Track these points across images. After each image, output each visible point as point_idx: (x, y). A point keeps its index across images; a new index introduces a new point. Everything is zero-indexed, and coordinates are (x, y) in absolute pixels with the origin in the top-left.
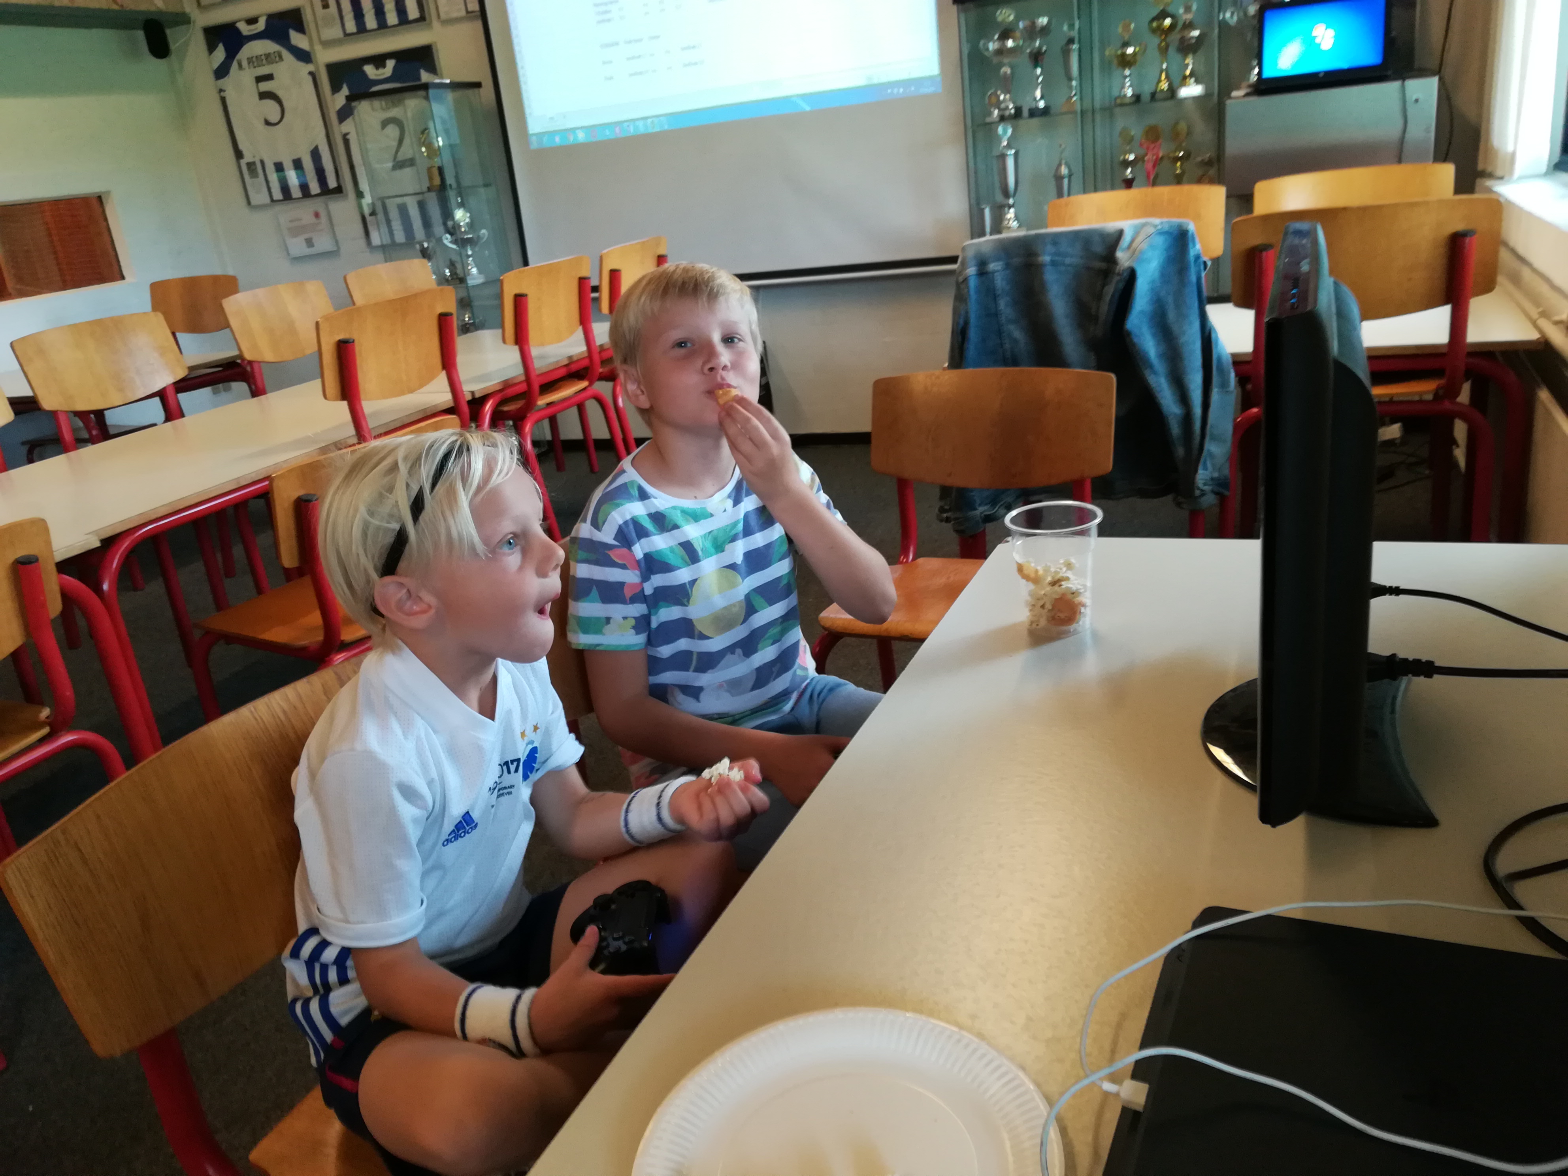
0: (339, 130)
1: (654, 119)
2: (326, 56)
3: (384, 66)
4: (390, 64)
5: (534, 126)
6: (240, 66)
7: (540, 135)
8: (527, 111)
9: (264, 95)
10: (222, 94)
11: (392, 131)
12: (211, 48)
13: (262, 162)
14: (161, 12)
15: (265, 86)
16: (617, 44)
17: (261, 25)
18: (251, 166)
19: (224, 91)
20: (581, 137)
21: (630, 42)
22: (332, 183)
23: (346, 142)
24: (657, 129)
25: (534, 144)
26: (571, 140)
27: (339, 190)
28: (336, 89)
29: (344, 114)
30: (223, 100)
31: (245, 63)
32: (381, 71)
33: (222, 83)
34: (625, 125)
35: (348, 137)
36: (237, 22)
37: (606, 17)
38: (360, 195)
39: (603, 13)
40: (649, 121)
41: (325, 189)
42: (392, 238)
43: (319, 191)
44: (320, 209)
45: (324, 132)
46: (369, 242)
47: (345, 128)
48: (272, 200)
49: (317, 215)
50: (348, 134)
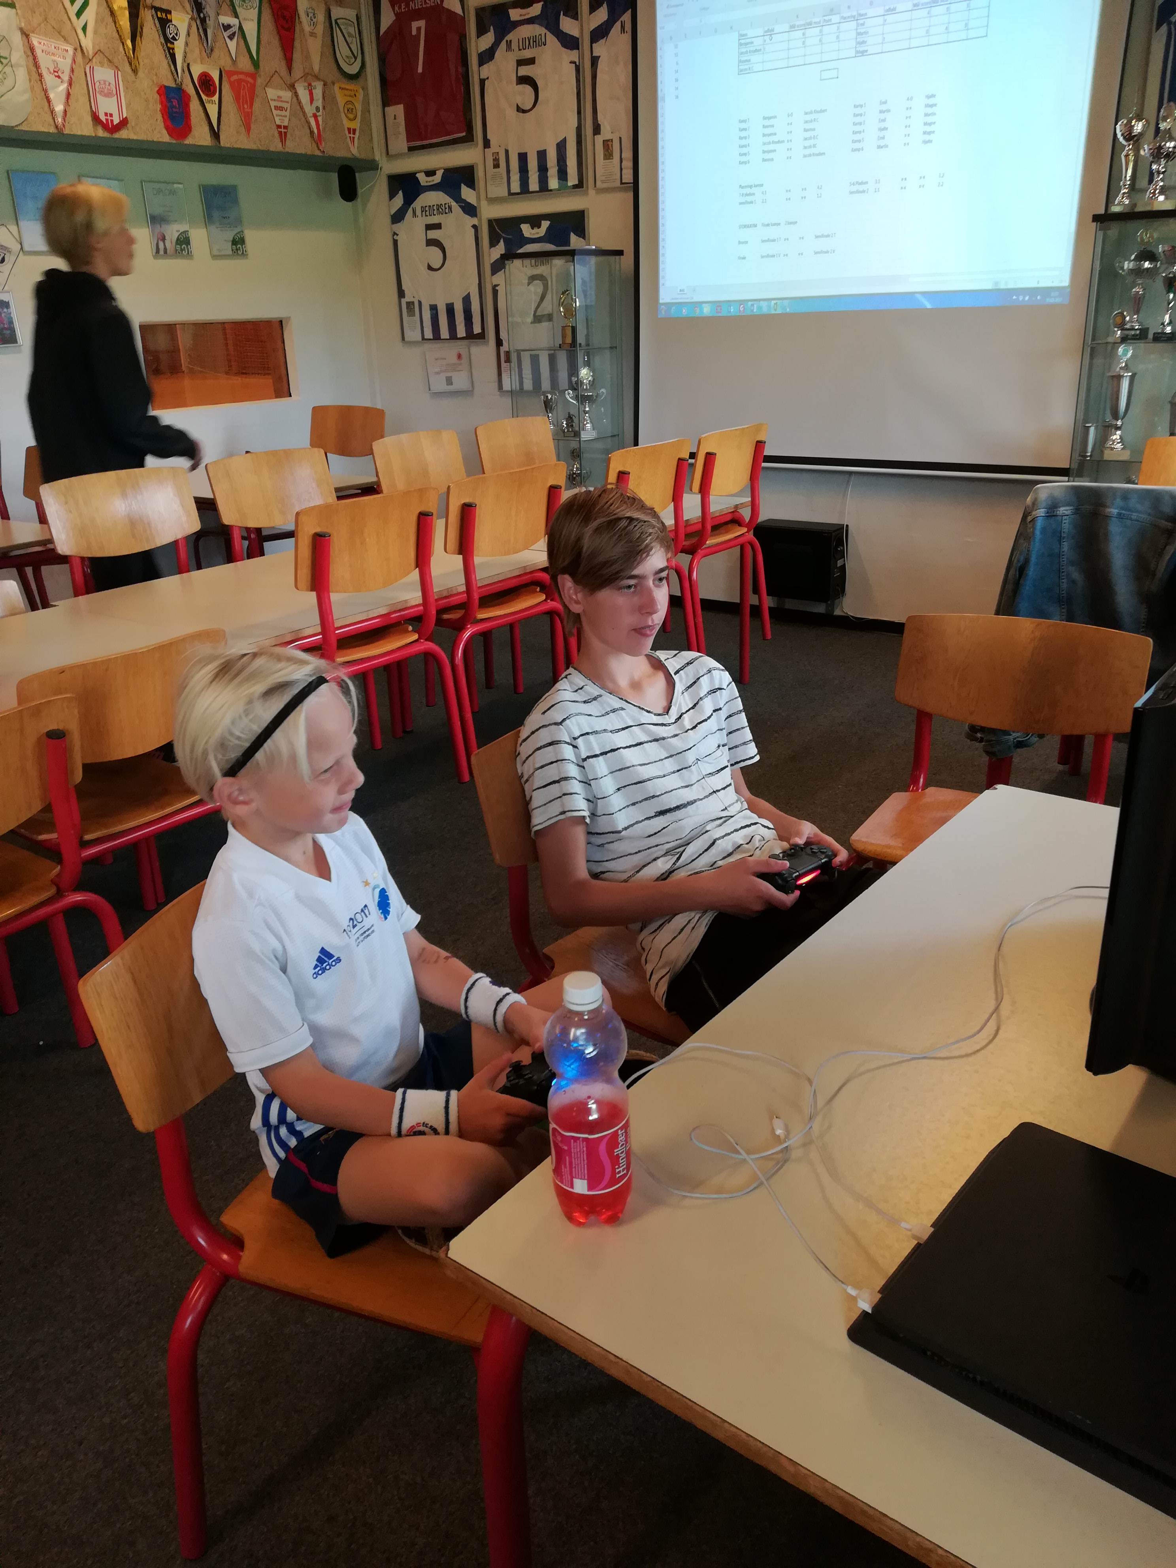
0: (491, 280)
1: (779, 302)
2: (489, 212)
3: (539, 227)
4: (545, 224)
5: (665, 296)
6: (414, 213)
7: (669, 305)
8: (661, 281)
9: (431, 242)
10: (395, 237)
11: (537, 288)
12: (392, 195)
13: (420, 303)
14: (355, 159)
15: (433, 234)
16: (755, 226)
17: (437, 178)
18: (410, 304)
19: (397, 235)
20: (707, 311)
21: (768, 225)
22: (477, 329)
23: (495, 293)
24: (779, 311)
25: (662, 314)
26: (698, 313)
27: (482, 336)
28: (493, 243)
29: (498, 266)
30: (395, 243)
31: (418, 212)
32: (536, 230)
33: (397, 227)
34: (750, 303)
35: (497, 288)
36: (416, 173)
37: (749, 199)
38: (499, 343)
39: (747, 195)
40: (773, 302)
41: (470, 334)
42: (521, 385)
43: (464, 335)
44: (462, 352)
45: (477, 281)
46: (501, 387)
47: (495, 279)
48: (423, 338)
49: (460, 356)
50: (498, 285)
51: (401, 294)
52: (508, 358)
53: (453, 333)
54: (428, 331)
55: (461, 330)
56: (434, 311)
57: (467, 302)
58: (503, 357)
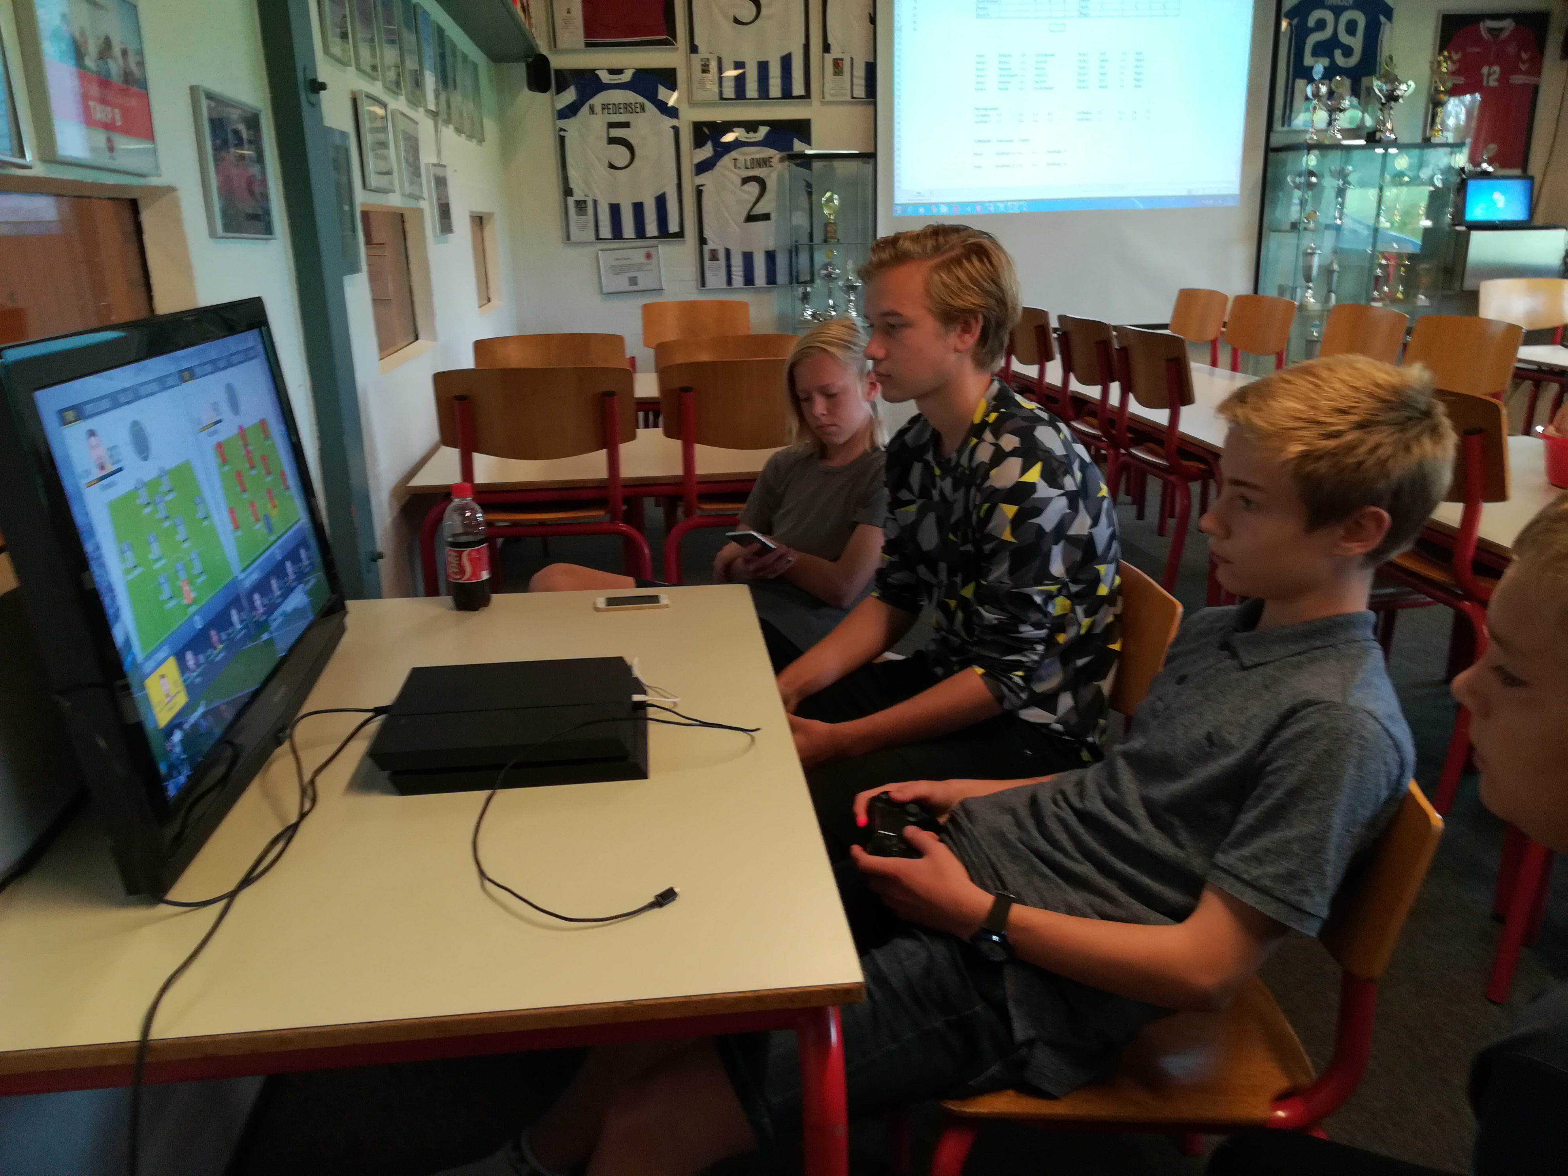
0: (693, 181)
1: (1015, 203)
2: (689, 116)
3: (755, 131)
4: (763, 131)
5: (900, 198)
6: (592, 110)
7: (905, 206)
8: (897, 184)
9: (612, 141)
10: (562, 133)
12: (560, 89)
13: (595, 202)
15: (616, 133)
16: (989, 141)
17: (627, 77)
18: (581, 205)
19: (565, 131)
20: (945, 210)
21: (1001, 141)
22: (673, 227)
23: (699, 193)
24: (1017, 211)
25: (898, 212)
26: (935, 211)
27: (680, 235)
28: (698, 145)
29: (703, 167)
30: (562, 139)
31: (598, 109)
32: (752, 134)
33: (561, 123)
34: (988, 204)
35: (701, 188)
36: (595, 70)
37: (984, 119)
38: (703, 241)
39: (983, 116)
40: (1009, 204)
41: (664, 232)
42: (729, 282)
43: (656, 234)
44: (652, 251)
45: (675, 181)
46: (703, 284)
47: (700, 180)
48: (598, 238)
49: (648, 256)
50: (702, 185)
51: (567, 191)
52: (714, 256)
53: (640, 233)
54: (606, 231)
55: (652, 229)
56: (615, 210)
57: (661, 202)
58: (707, 256)
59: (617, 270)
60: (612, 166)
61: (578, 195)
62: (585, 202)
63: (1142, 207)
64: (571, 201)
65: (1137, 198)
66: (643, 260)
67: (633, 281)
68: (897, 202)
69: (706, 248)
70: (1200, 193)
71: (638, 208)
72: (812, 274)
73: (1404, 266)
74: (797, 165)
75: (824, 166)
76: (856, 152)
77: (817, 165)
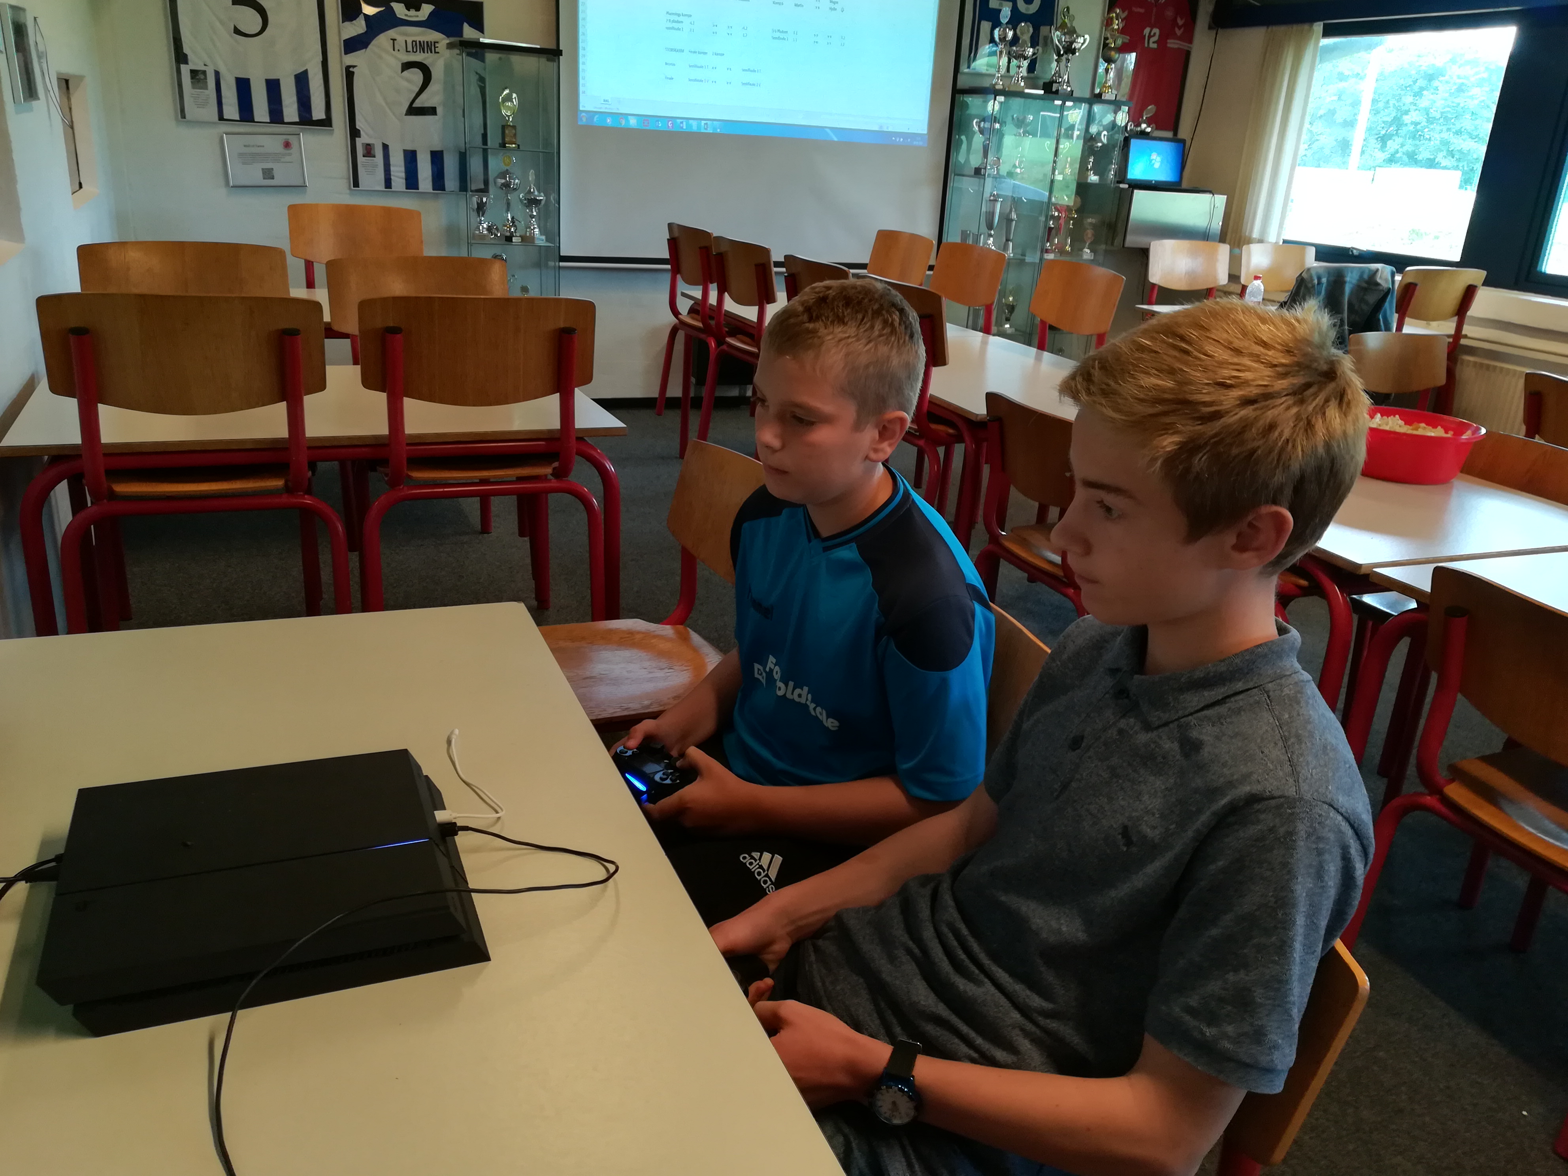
0: (342, 59)
1: (708, 122)
3: (418, 9)
4: (427, 8)
5: (586, 103)
7: (591, 113)
8: (582, 89)
9: (240, 2)
11: (417, 76)
13: (217, 73)
18: (197, 73)
20: (633, 123)
22: (318, 113)
23: (349, 74)
24: (710, 131)
25: (583, 120)
26: (623, 123)
27: (327, 122)
28: (348, 17)
29: (352, 45)
32: (413, 12)
34: (679, 121)
35: (352, 70)
37: (676, 25)
38: (354, 133)
40: (703, 122)
41: (306, 119)
42: (388, 183)
43: (296, 119)
44: (292, 139)
45: (320, 58)
46: (356, 184)
47: (349, 60)
48: (221, 118)
49: (287, 145)
50: (354, 67)
51: (180, 57)
52: (369, 151)
53: (276, 116)
54: (232, 110)
55: (291, 111)
56: (243, 86)
57: (302, 80)
58: (360, 151)
59: (247, 158)
60: (237, 31)
61: (195, 62)
62: (204, 72)
63: (836, 139)
64: (185, 69)
65: (832, 129)
66: (280, 149)
67: (268, 174)
68: (581, 109)
69: (359, 142)
70: (890, 129)
71: (273, 87)
72: (486, 182)
73: (1073, 219)
74: (469, 54)
75: (500, 59)
76: (539, 47)
77: (491, 57)
